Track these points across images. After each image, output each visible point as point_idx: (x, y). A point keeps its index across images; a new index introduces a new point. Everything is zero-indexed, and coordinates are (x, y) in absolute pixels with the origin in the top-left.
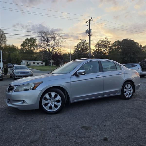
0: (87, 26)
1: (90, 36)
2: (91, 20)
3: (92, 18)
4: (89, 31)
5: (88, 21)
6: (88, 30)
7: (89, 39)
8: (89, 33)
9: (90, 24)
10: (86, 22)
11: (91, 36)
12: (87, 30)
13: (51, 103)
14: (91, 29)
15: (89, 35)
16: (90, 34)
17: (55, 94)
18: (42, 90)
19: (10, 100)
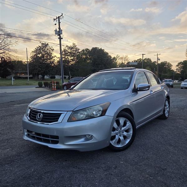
0: (55, 24)
1: (60, 39)
2: (61, 17)
3: (62, 15)
4: (59, 31)
5: (57, 18)
6: (58, 30)
7: (59, 44)
8: (59, 35)
9: (59, 23)
10: (54, 20)
11: (62, 38)
12: (56, 31)
13: (118, 135)
14: (62, 30)
15: (59, 37)
16: (60, 37)
17: (125, 119)
18: (114, 115)
19: (59, 137)
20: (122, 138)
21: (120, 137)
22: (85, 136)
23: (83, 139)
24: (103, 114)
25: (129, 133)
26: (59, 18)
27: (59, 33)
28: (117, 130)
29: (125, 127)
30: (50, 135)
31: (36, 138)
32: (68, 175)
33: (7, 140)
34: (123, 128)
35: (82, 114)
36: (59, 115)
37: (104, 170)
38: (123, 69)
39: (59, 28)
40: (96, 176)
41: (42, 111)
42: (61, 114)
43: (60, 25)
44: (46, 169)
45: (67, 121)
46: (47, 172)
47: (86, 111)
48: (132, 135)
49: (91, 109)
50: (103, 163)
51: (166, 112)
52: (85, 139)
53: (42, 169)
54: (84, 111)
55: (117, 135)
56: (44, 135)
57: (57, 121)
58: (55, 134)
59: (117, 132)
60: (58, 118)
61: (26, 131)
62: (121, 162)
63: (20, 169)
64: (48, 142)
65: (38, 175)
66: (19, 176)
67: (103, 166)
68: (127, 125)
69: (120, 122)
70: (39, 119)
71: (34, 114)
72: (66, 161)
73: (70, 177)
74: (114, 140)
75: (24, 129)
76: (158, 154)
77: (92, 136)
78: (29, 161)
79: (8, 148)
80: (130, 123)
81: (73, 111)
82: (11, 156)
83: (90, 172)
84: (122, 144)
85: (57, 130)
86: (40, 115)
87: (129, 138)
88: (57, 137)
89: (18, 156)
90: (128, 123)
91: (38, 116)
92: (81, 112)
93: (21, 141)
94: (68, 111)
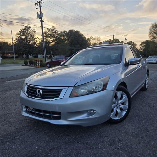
0: (37, 8)
1: (42, 21)
2: (42, 1)
4: (40, 15)
5: (38, 3)
6: (39, 13)
7: (41, 26)
8: (41, 18)
9: (40, 7)
10: (36, 4)
11: (43, 21)
12: (38, 14)
14: (43, 14)
15: (40, 20)
16: (42, 20)
17: (121, 93)
18: (114, 89)
19: (61, 113)
20: (119, 111)
21: (117, 110)
22: (87, 111)
23: (85, 115)
24: (104, 89)
25: (125, 106)
26: (40, 2)
27: (40, 16)
28: (115, 104)
29: (122, 101)
30: (52, 112)
31: (36, 115)
32: (75, 152)
33: (4, 115)
34: (120, 102)
35: (83, 89)
36: (60, 90)
37: (109, 144)
38: (111, 45)
39: (41, 12)
40: (103, 152)
41: (40, 87)
42: (62, 89)
43: (41, 9)
44: (51, 146)
45: (69, 97)
46: (51, 149)
47: (86, 86)
48: (128, 107)
49: (91, 83)
50: (106, 137)
51: (146, 84)
52: (88, 114)
53: (46, 146)
54: (85, 86)
55: (115, 108)
56: (45, 112)
57: (58, 97)
58: (57, 110)
59: (115, 105)
60: (60, 94)
61: (24, 107)
62: (122, 135)
63: (23, 147)
64: (49, 118)
65: (43, 153)
66: (24, 155)
67: (106, 139)
68: (124, 98)
69: (118, 95)
70: (38, 95)
71: (32, 91)
72: (68, 135)
73: (77, 154)
74: (112, 113)
75: (23, 106)
76: (154, 124)
77: (94, 110)
78: (31, 137)
79: (6, 124)
80: (126, 96)
81: (74, 86)
82: (11, 132)
83: (96, 148)
84: (119, 117)
85: (60, 106)
86: (39, 91)
87: (125, 110)
88: (59, 113)
89: (18, 132)
90: (125, 97)
91: (37, 93)
92: (82, 87)
93: (18, 116)
94: (69, 86)
